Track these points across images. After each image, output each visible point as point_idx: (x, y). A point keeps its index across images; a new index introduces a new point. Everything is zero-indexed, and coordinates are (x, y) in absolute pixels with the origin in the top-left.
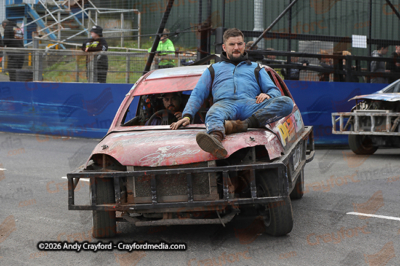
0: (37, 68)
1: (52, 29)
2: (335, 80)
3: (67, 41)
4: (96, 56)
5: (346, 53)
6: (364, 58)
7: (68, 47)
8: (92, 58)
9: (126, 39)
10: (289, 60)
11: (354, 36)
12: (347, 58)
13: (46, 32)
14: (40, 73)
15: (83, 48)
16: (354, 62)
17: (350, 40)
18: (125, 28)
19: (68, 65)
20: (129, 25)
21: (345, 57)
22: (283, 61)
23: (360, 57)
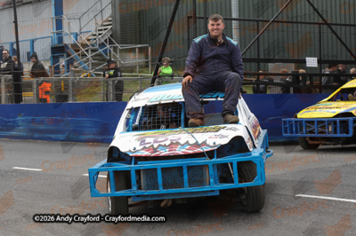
0: (71, 92)
1: (85, 62)
2: (294, 92)
3: (97, 70)
4: (114, 81)
5: (301, 71)
6: (316, 75)
7: (97, 75)
8: (111, 83)
9: (141, 67)
10: (258, 78)
11: (307, 58)
12: (303, 75)
13: (80, 64)
14: (73, 96)
15: (104, 75)
16: (308, 78)
17: (305, 62)
18: (139, 59)
19: (97, 88)
20: (143, 56)
21: (301, 75)
22: (254, 79)
23: (312, 74)
